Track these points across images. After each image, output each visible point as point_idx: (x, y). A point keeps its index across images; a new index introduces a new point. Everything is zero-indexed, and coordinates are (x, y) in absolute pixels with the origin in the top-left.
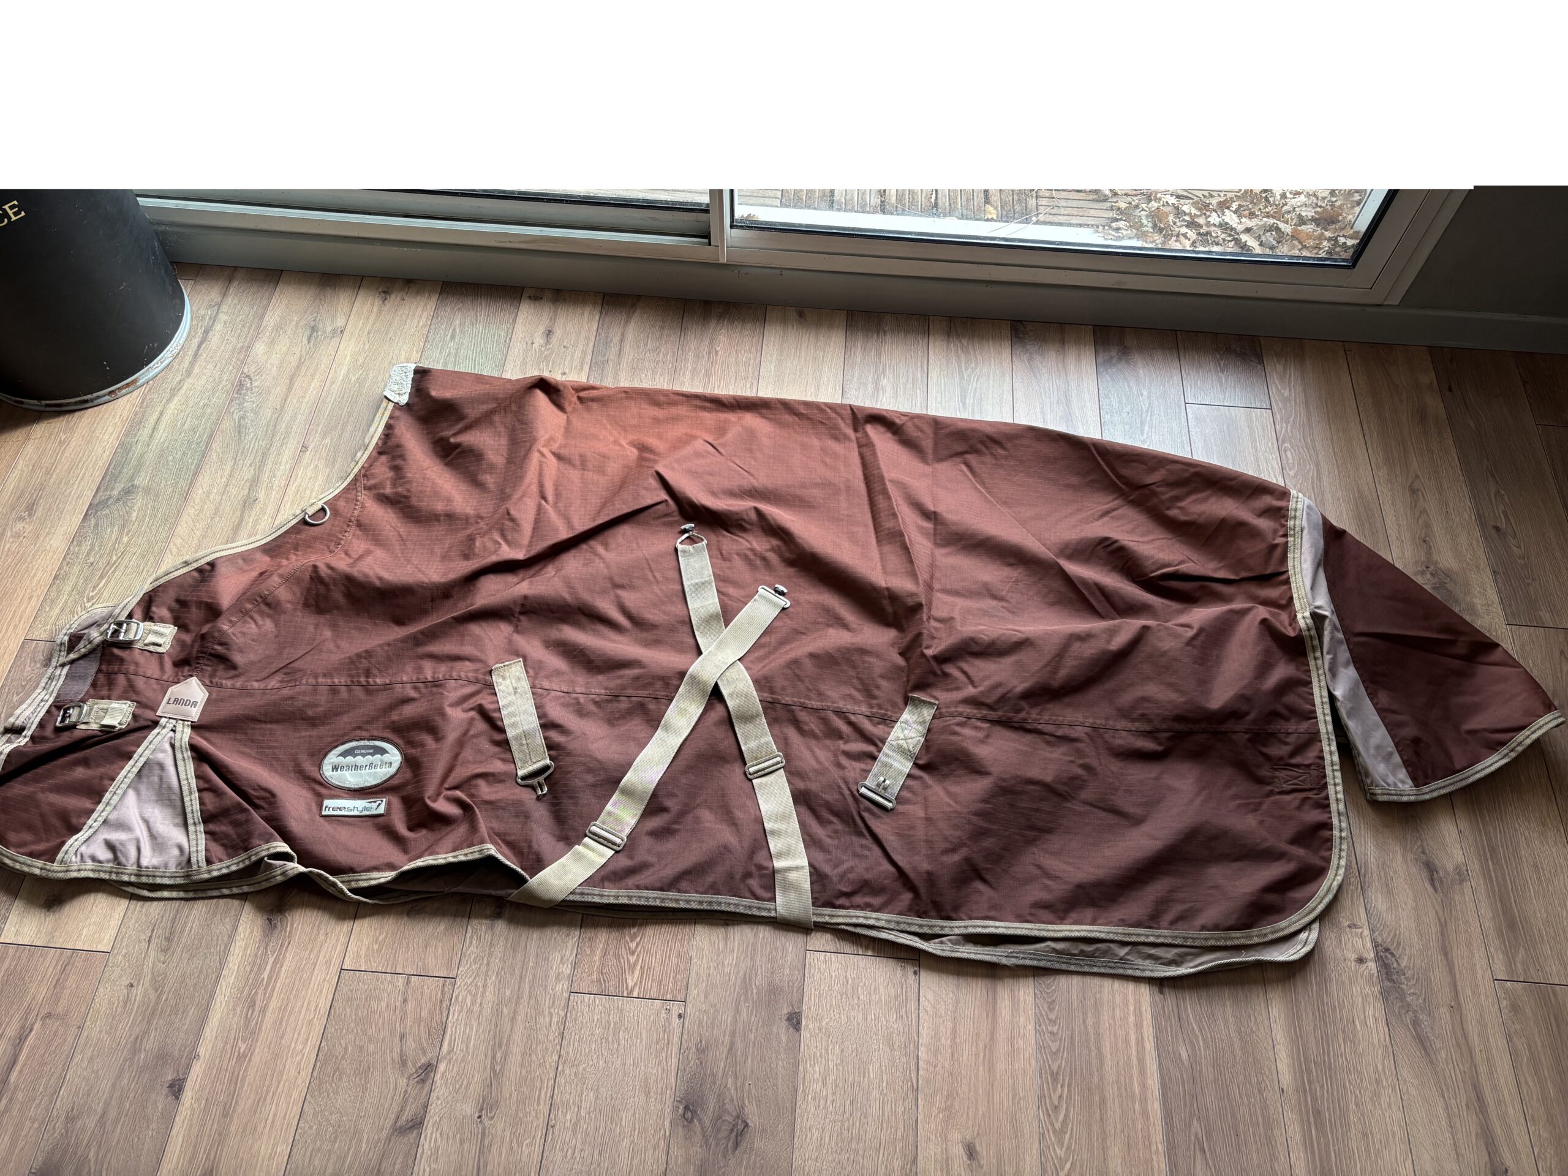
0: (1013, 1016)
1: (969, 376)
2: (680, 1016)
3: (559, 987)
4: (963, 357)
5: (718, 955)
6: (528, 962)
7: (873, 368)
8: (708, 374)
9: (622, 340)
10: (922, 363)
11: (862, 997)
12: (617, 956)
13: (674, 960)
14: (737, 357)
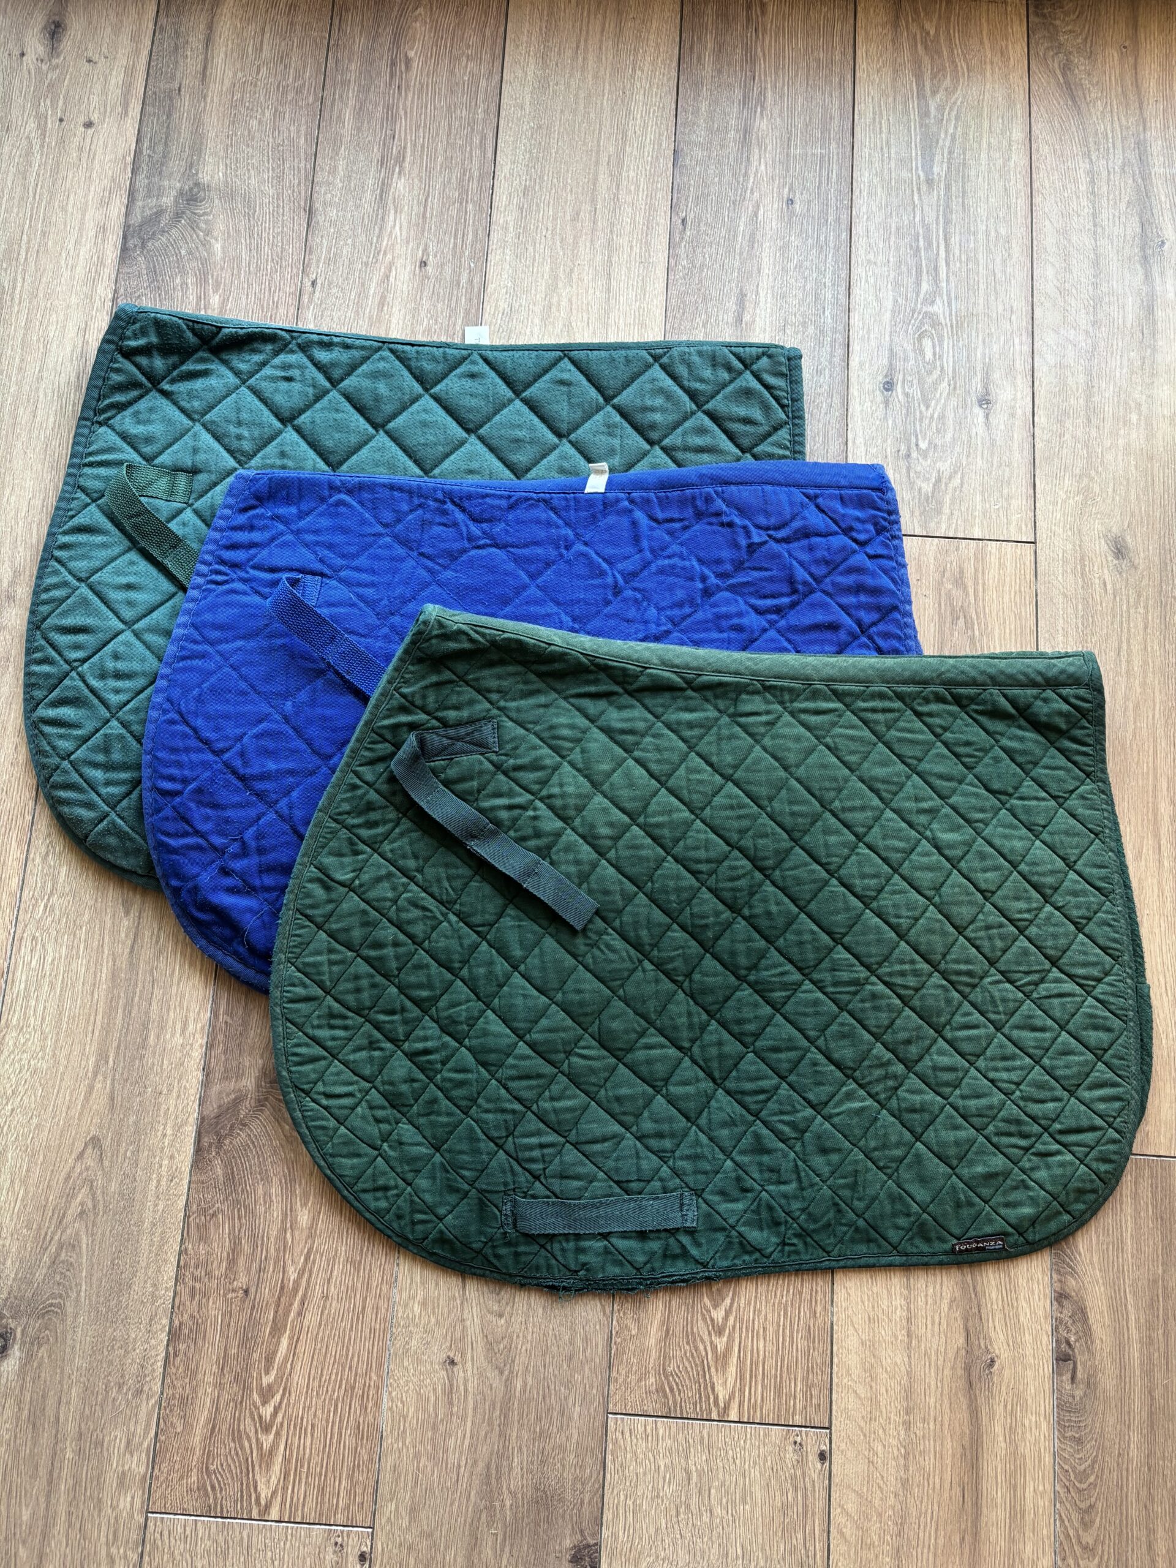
0: (1013, 1541)
1: (941, 109)
2: (362, 1557)
3: (125, 1503)
4: (927, 61)
5: (435, 1429)
6: (64, 1450)
7: (738, 94)
8: (391, 117)
9: (208, 41)
10: (842, 78)
11: (718, 1510)
12: (237, 1436)
13: (348, 1439)
14: (452, 72)
